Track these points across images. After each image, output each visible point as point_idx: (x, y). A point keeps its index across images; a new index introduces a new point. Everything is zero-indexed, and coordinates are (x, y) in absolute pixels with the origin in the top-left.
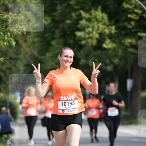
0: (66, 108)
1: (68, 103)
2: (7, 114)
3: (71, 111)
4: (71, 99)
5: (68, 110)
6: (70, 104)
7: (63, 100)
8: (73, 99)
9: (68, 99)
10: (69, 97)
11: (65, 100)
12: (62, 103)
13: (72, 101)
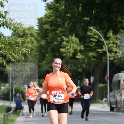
0: (56, 99)
1: (57, 95)
2: (20, 97)
3: (59, 101)
4: (59, 93)
5: (57, 101)
6: (58, 96)
7: (54, 93)
8: (60, 93)
9: (57, 93)
10: (58, 91)
11: (55, 93)
12: (53, 96)
13: (60, 95)
